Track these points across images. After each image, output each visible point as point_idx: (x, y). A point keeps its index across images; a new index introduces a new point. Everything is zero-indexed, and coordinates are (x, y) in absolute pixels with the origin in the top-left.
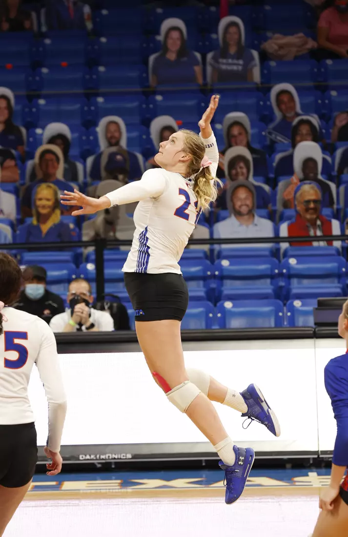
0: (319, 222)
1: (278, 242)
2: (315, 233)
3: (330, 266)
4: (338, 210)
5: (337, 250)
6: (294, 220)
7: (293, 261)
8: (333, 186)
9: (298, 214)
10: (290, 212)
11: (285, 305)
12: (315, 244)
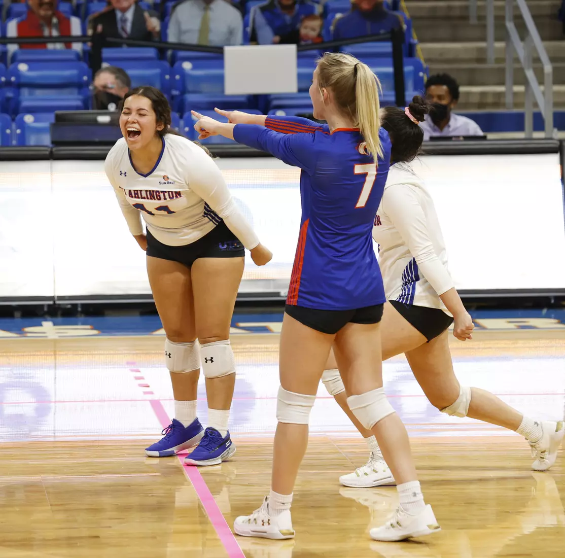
0: (55, 20)
1: (5, 44)
2: (50, 32)
3: (68, 73)
4: (78, 6)
5: (77, 54)
6: (24, 16)
7: (23, 67)
9: (30, 10)
10: (19, 7)
11: (13, 120)
12: (50, 46)
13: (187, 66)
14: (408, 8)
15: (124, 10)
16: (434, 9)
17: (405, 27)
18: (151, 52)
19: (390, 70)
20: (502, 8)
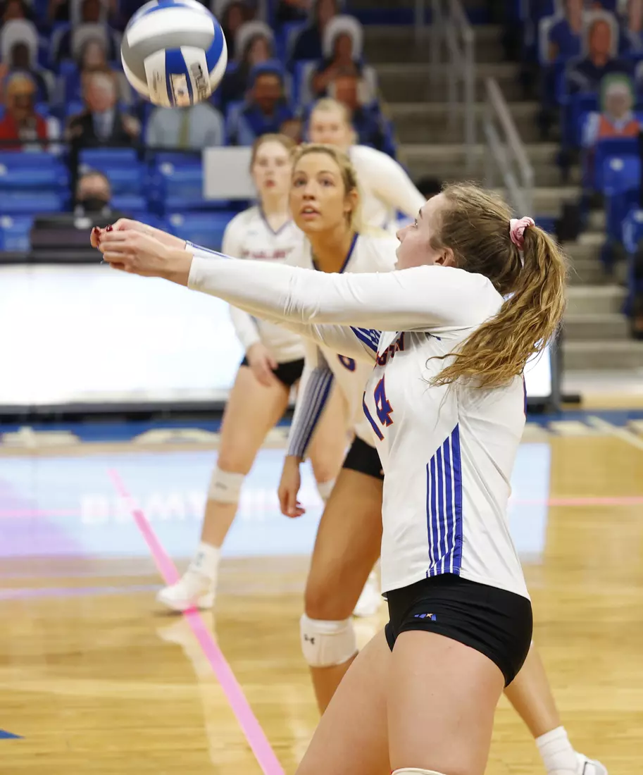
4: (57, 106)
5: (54, 157)
8: (49, 78)
12: (28, 149)
13: (167, 169)
14: (390, 111)
15: (103, 111)
16: (415, 113)
18: (128, 154)
20: (481, 113)
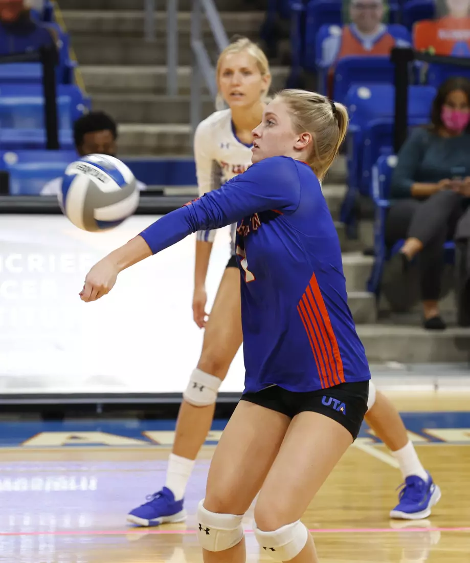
14: (65, 20)
16: (99, 21)
17: (59, 44)
19: (39, 100)
20: (187, 22)
